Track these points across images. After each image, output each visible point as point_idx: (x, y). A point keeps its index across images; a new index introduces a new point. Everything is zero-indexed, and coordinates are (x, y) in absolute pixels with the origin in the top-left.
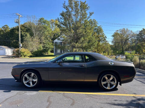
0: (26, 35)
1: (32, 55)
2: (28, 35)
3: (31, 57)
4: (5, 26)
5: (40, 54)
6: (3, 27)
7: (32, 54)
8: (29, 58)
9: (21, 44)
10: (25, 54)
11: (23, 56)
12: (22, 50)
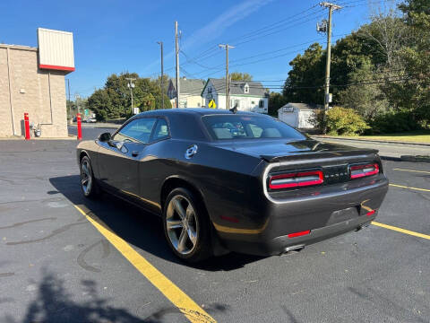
0: (359, 65)
1: (369, 127)
2: (367, 63)
3: (367, 133)
4: (312, 46)
5: (405, 126)
6: (309, 50)
7: (370, 125)
8: (357, 137)
9: (331, 96)
10: (340, 125)
11: (334, 132)
12: (332, 112)
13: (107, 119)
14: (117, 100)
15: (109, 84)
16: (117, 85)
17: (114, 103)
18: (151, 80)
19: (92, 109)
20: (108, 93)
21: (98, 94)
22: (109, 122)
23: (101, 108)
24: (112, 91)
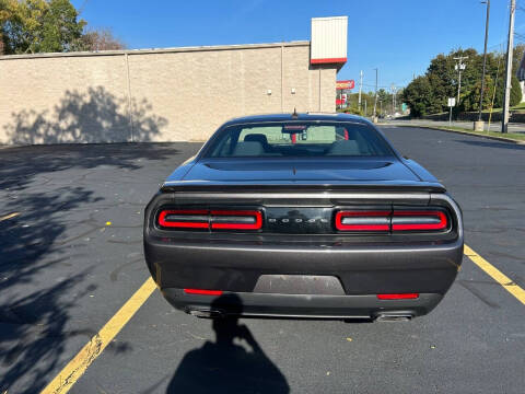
13: (425, 114)
14: (441, 89)
15: (433, 68)
16: (443, 68)
17: (436, 93)
18: (496, 56)
19: (408, 103)
20: (430, 80)
21: (416, 83)
22: (428, 118)
23: (418, 100)
24: (435, 77)
